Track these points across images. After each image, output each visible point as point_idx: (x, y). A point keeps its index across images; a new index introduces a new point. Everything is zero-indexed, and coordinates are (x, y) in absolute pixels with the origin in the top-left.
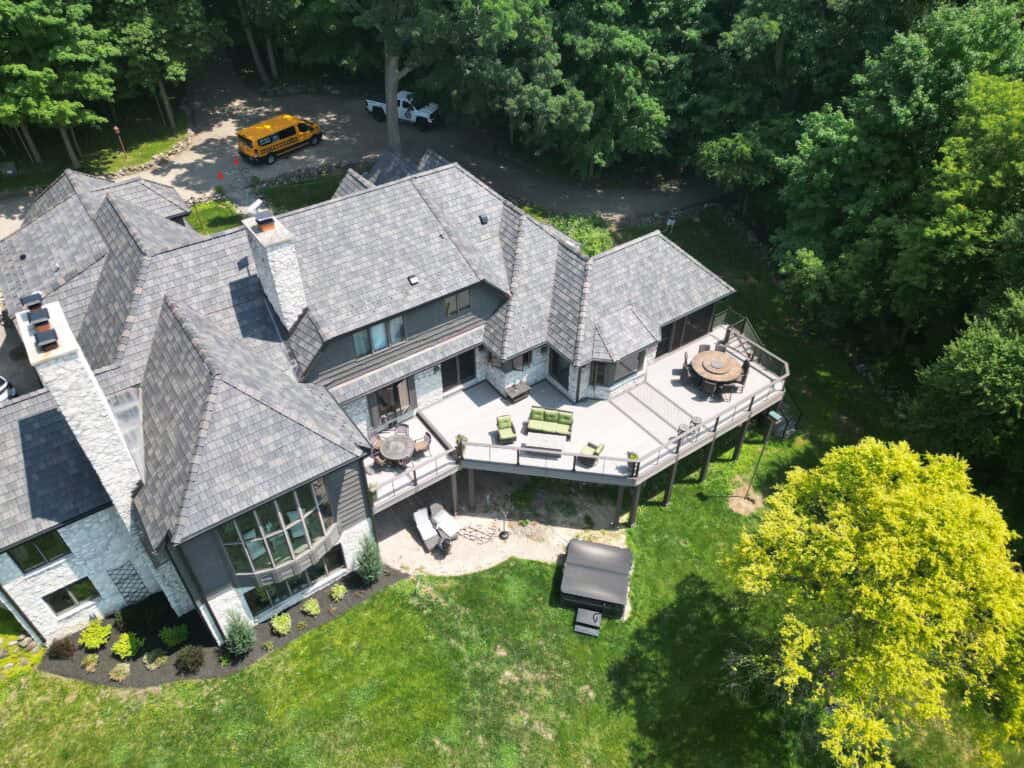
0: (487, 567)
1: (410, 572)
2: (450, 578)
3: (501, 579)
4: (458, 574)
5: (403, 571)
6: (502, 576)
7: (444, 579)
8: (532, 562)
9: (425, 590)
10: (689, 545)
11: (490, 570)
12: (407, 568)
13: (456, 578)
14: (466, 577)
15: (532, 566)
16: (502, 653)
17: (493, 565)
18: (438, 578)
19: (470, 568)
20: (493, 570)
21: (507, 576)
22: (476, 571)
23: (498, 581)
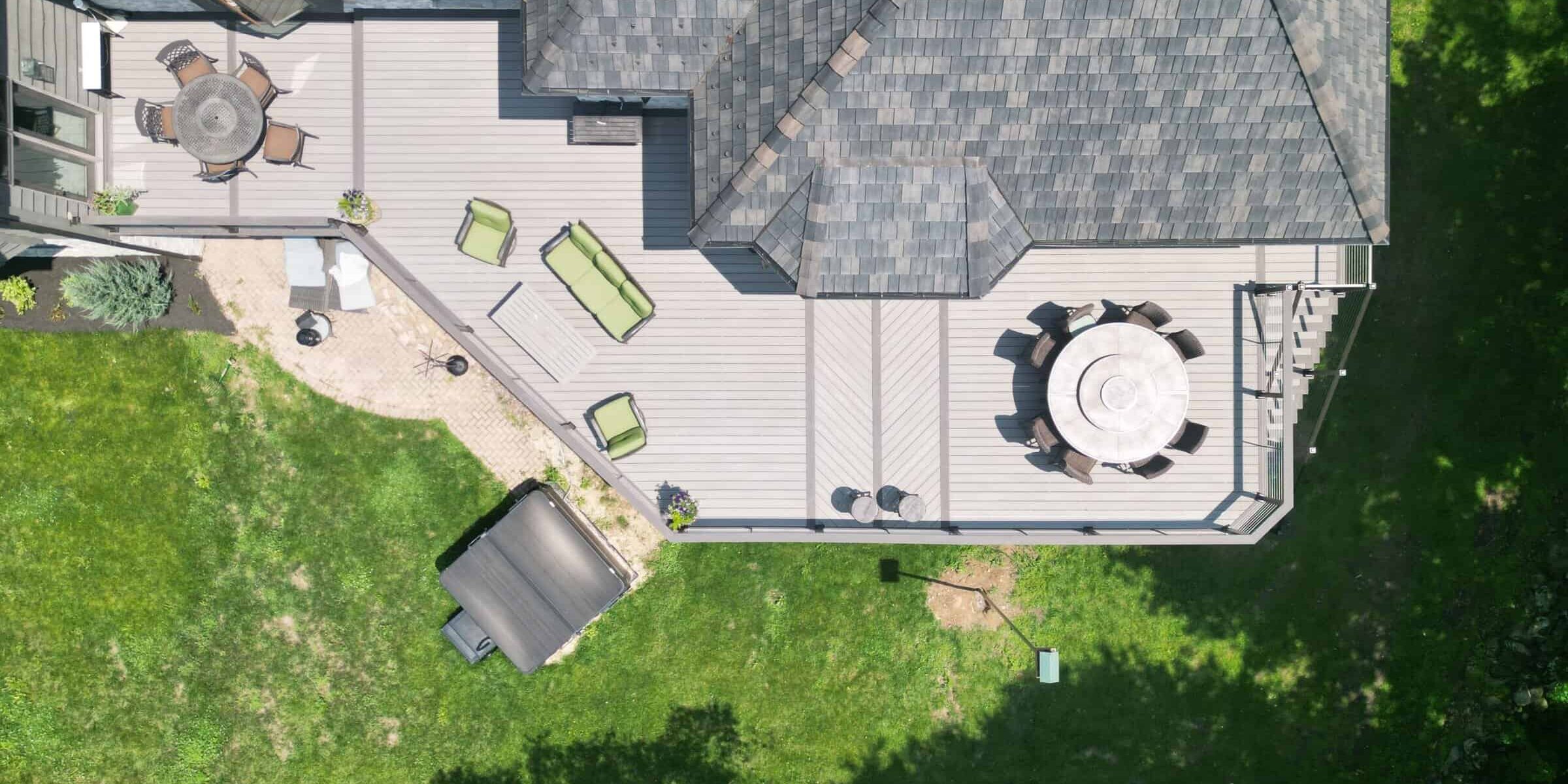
1: (240, 326)
2: (304, 388)
5: (229, 314)
6: (393, 448)
7: (289, 382)
9: (245, 381)
12: (239, 313)
14: (331, 403)
16: (301, 581)
17: (396, 414)
18: (279, 373)
20: (388, 425)
21: (402, 453)
22: (357, 405)
23: (382, 452)
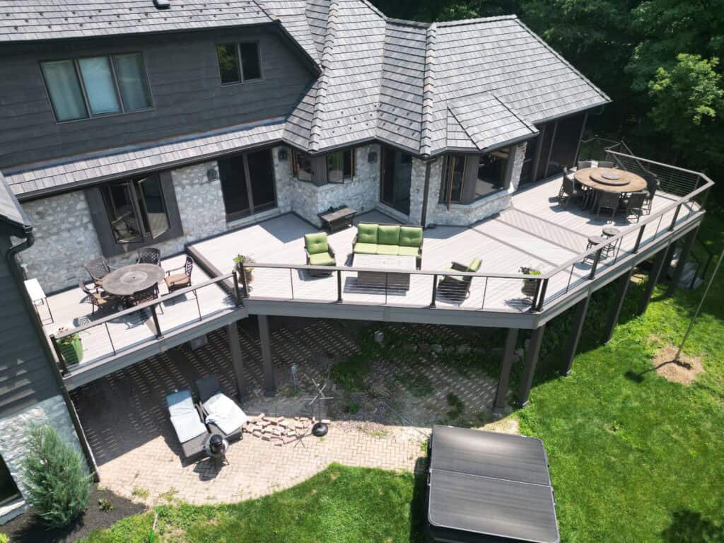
0: (290, 485)
1: (148, 502)
2: (221, 508)
3: (315, 507)
4: (236, 501)
5: (137, 500)
6: (316, 499)
7: (208, 511)
8: (369, 470)
10: (620, 432)
11: (294, 489)
12: (144, 494)
13: (232, 508)
14: (250, 504)
15: (368, 479)
17: (302, 479)
18: (198, 510)
19: (258, 489)
20: (301, 490)
21: (324, 500)
22: (271, 493)
23: (308, 508)
